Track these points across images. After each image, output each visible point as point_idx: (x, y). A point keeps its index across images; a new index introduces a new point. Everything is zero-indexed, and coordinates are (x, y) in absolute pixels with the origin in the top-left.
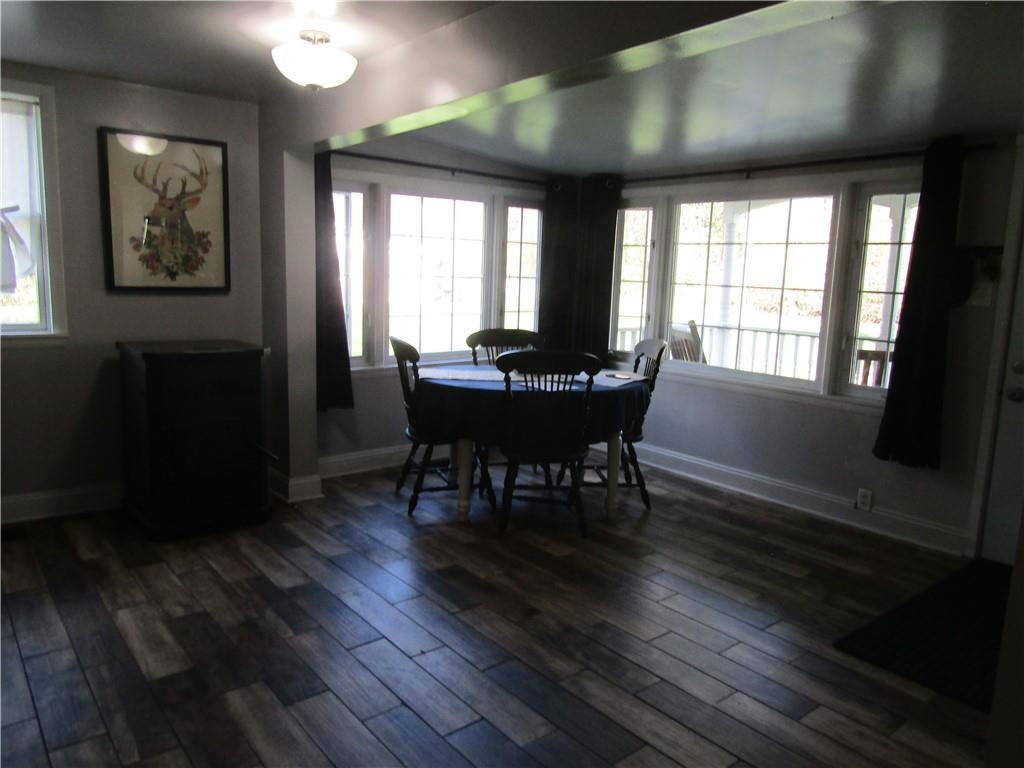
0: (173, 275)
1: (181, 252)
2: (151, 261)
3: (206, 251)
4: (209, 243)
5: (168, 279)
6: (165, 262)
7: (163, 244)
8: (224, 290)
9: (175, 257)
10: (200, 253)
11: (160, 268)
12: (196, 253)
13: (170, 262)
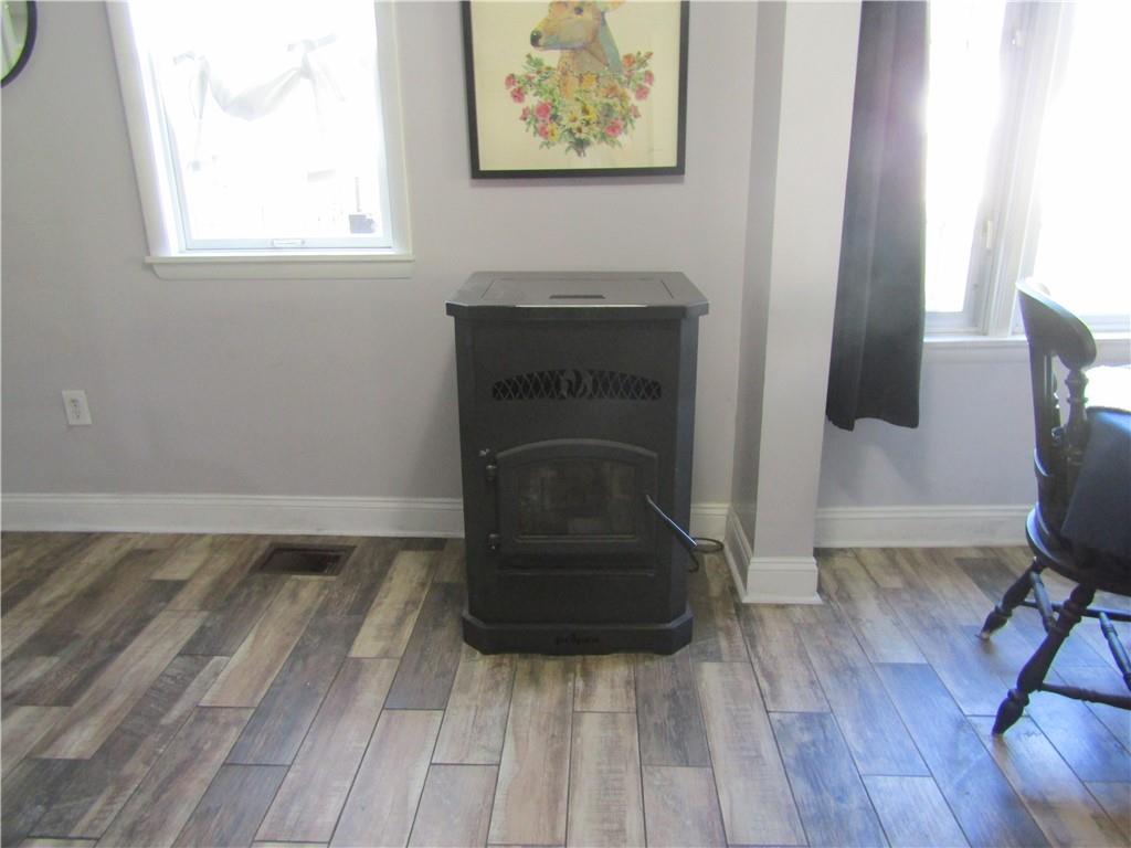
0: (580, 145)
1: (596, 100)
2: (544, 118)
3: (642, 93)
4: (649, 76)
5: (573, 152)
6: (565, 121)
7: (563, 85)
8: (678, 171)
9: (585, 111)
10: (633, 100)
11: (558, 132)
12: (623, 98)
13: (575, 120)
